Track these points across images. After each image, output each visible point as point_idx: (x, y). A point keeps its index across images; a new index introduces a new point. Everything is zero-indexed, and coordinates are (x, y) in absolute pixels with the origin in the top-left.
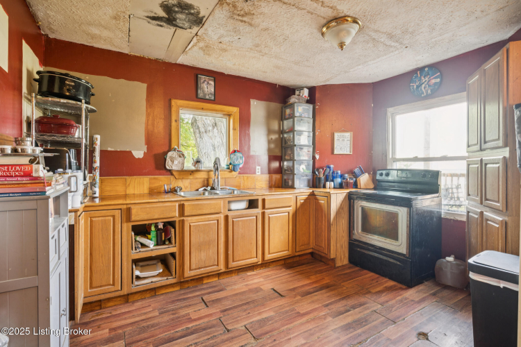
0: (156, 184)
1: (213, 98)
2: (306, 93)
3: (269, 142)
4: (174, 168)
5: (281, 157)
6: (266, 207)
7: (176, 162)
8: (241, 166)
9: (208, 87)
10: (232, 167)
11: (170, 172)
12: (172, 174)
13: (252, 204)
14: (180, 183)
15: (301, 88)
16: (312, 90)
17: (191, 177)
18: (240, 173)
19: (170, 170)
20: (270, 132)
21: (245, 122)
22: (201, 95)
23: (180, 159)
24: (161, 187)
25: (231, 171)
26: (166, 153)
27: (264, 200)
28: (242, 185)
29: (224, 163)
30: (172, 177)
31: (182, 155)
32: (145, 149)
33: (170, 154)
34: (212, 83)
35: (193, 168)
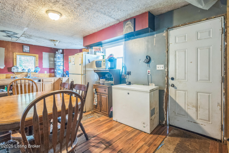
0: (8, 76)
1: (29, 52)
2: (61, 51)
3: (50, 64)
4: (15, 71)
5: (54, 68)
6: (44, 81)
7: (15, 70)
8: (39, 71)
9: (27, 49)
10: (36, 71)
11: (13, 73)
12: (14, 73)
13: (40, 81)
14: (17, 76)
15: (59, 49)
16: (63, 50)
17: (21, 74)
18: (39, 73)
19: (13, 72)
20: (50, 61)
21: (41, 58)
22: (24, 51)
23: (17, 69)
24: (10, 77)
25: (35, 72)
26: (12, 67)
27: (43, 80)
28: (40, 76)
29: (33, 70)
30: (14, 74)
31: (17, 68)
32: (4, 66)
33: (13, 68)
34: (29, 48)
35: (22, 72)
